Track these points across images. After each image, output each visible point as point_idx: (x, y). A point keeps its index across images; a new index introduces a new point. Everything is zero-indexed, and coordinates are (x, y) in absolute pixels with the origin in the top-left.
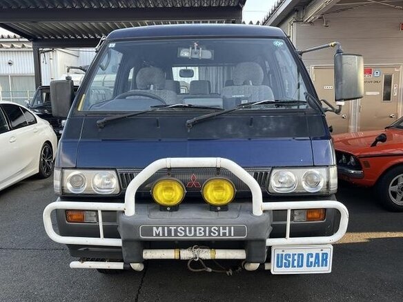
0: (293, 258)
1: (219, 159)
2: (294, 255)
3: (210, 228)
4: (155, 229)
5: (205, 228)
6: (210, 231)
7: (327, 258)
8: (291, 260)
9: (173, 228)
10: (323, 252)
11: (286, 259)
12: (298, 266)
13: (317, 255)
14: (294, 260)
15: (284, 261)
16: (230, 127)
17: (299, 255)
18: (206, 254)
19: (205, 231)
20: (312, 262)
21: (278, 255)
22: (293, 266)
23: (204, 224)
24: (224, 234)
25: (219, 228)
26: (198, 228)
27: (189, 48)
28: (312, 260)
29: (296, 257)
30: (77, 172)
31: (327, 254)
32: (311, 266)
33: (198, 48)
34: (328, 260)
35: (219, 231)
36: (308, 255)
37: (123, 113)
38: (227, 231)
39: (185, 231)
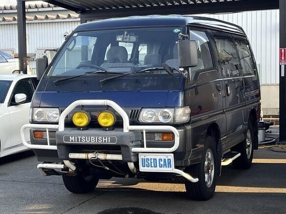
0: (151, 161)
1: (106, 100)
2: (151, 159)
3: (98, 138)
4: (71, 137)
5: (95, 137)
6: (98, 140)
7: (170, 162)
8: (149, 162)
9: (79, 137)
10: (168, 158)
11: (147, 162)
12: (154, 167)
13: (165, 160)
14: (151, 163)
15: (146, 163)
16: (124, 84)
17: (154, 159)
18: (102, 156)
19: (95, 139)
20: (162, 165)
21: (142, 159)
22: (152, 167)
23: (95, 135)
24: (105, 141)
25: (102, 137)
26: (92, 138)
27: (121, 35)
28: (162, 163)
29: (152, 161)
30: (40, 109)
31: (170, 159)
32: (162, 167)
33: (127, 35)
34: (171, 163)
35: (102, 139)
36: (159, 159)
37: (68, 76)
38: (106, 140)
39: (85, 139)
